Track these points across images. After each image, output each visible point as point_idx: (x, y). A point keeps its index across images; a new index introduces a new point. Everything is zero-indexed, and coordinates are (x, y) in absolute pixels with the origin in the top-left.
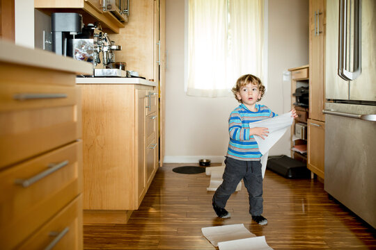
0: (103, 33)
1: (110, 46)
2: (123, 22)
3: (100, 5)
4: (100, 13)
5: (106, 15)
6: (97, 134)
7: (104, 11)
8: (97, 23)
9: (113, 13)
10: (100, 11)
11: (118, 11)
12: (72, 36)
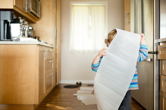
0: (25, 21)
1: (28, 27)
2: (38, 18)
3: (24, 9)
4: (24, 12)
5: (27, 13)
6: (19, 68)
7: (26, 11)
8: (23, 17)
9: (31, 12)
10: (24, 11)
11: (33, 12)
12: (9, 22)
